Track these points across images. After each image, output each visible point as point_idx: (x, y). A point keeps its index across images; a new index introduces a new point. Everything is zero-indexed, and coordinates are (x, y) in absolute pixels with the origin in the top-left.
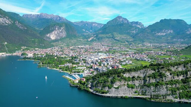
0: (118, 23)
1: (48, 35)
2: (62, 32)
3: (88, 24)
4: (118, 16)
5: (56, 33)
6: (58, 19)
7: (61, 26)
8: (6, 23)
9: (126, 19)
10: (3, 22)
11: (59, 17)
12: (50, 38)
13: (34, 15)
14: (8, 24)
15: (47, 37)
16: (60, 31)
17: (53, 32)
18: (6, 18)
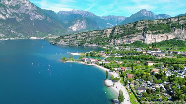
0: (141, 16)
1: (71, 27)
2: (82, 25)
3: (114, 18)
4: (142, 10)
5: (77, 26)
6: (87, 14)
7: (82, 20)
8: (41, 18)
9: (151, 12)
10: (39, 18)
11: (88, 13)
12: (71, 29)
13: (67, 11)
14: (42, 19)
15: (70, 29)
16: (81, 24)
17: (75, 25)
18: (41, 15)
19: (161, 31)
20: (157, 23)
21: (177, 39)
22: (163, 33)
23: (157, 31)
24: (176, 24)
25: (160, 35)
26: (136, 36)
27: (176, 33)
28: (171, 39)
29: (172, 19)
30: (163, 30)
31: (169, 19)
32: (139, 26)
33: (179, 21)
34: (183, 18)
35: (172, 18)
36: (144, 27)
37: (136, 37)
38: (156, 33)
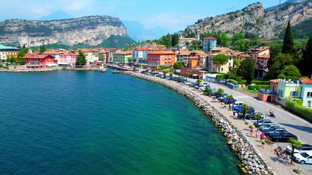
19: (40, 34)
20: (36, 25)
21: (60, 44)
22: (43, 36)
23: (36, 33)
24: (58, 27)
25: (40, 39)
26: (7, 38)
27: (59, 37)
28: (53, 43)
29: (54, 22)
30: (43, 33)
31: (51, 21)
32: (10, 26)
33: (61, 24)
34: (66, 21)
35: (54, 20)
36: (18, 28)
37: (7, 40)
38: (34, 36)
